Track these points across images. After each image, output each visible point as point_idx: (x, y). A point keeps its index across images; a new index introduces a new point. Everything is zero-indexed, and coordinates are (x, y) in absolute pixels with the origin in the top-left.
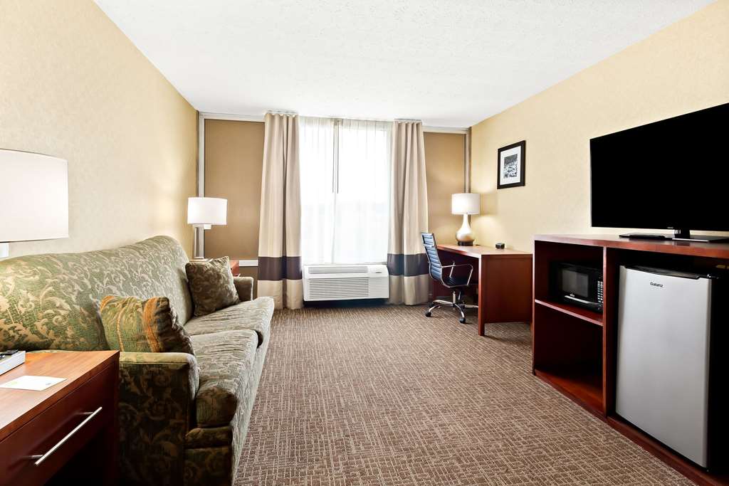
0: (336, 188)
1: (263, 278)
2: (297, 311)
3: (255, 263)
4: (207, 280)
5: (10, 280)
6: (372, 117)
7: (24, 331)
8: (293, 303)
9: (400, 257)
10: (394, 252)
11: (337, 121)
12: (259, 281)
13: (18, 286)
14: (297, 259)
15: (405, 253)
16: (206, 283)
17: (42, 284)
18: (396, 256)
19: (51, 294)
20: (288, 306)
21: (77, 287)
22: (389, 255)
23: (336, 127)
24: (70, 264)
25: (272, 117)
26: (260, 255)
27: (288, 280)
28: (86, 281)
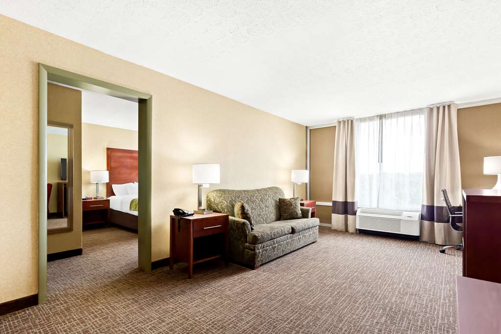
0: (381, 160)
1: (334, 212)
2: (352, 234)
3: (330, 204)
4: (286, 205)
5: (214, 194)
6: (408, 108)
7: (216, 208)
8: (351, 229)
9: (431, 208)
10: (425, 204)
11: (381, 117)
12: (332, 214)
13: (216, 196)
14: (353, 203)
15: (435, 205)
16: (285, 207)
17: (221, 196)
18: (428, 206)
19: (222, 199)
20: (349, 230)
21: (230, 199)
22: (423, 206)
23: (381, 120)
24: (230, 193)
25: (340, 122)
26: (333, 200)
27: (348, 216)
28: (233, 198)
